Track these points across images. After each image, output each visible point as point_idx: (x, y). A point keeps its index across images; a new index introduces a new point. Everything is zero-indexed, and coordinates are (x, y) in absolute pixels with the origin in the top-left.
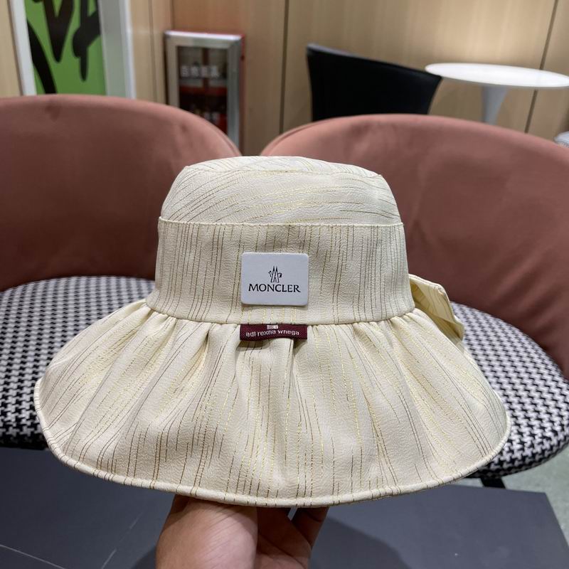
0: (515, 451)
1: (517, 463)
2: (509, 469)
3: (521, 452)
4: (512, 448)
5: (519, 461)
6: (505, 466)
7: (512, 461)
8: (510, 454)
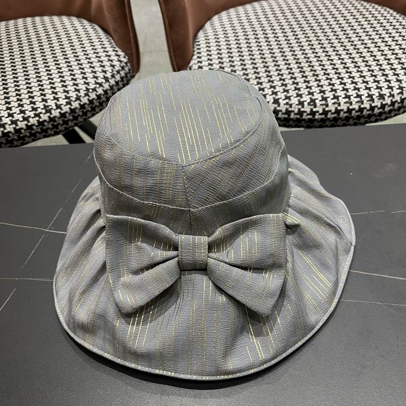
0: (395, 95)
1: (397, 105)
2: (390, 111)
3: (400, 95)
4: (392, 93)
5: (399, 103)
6: (387, 109)
7: (393, 103)
8: (391, 98)
